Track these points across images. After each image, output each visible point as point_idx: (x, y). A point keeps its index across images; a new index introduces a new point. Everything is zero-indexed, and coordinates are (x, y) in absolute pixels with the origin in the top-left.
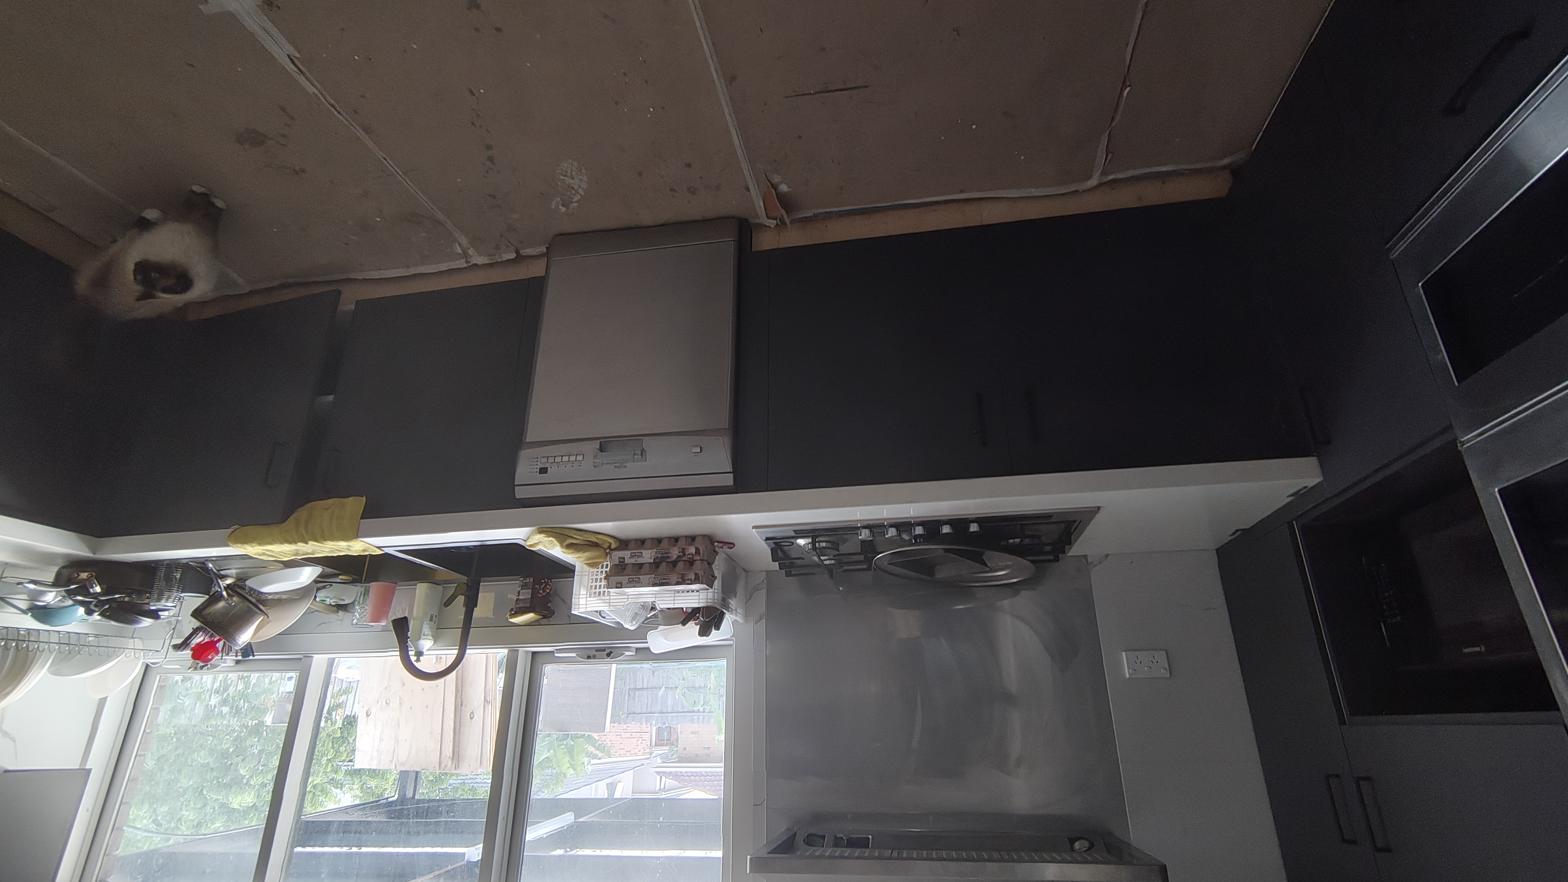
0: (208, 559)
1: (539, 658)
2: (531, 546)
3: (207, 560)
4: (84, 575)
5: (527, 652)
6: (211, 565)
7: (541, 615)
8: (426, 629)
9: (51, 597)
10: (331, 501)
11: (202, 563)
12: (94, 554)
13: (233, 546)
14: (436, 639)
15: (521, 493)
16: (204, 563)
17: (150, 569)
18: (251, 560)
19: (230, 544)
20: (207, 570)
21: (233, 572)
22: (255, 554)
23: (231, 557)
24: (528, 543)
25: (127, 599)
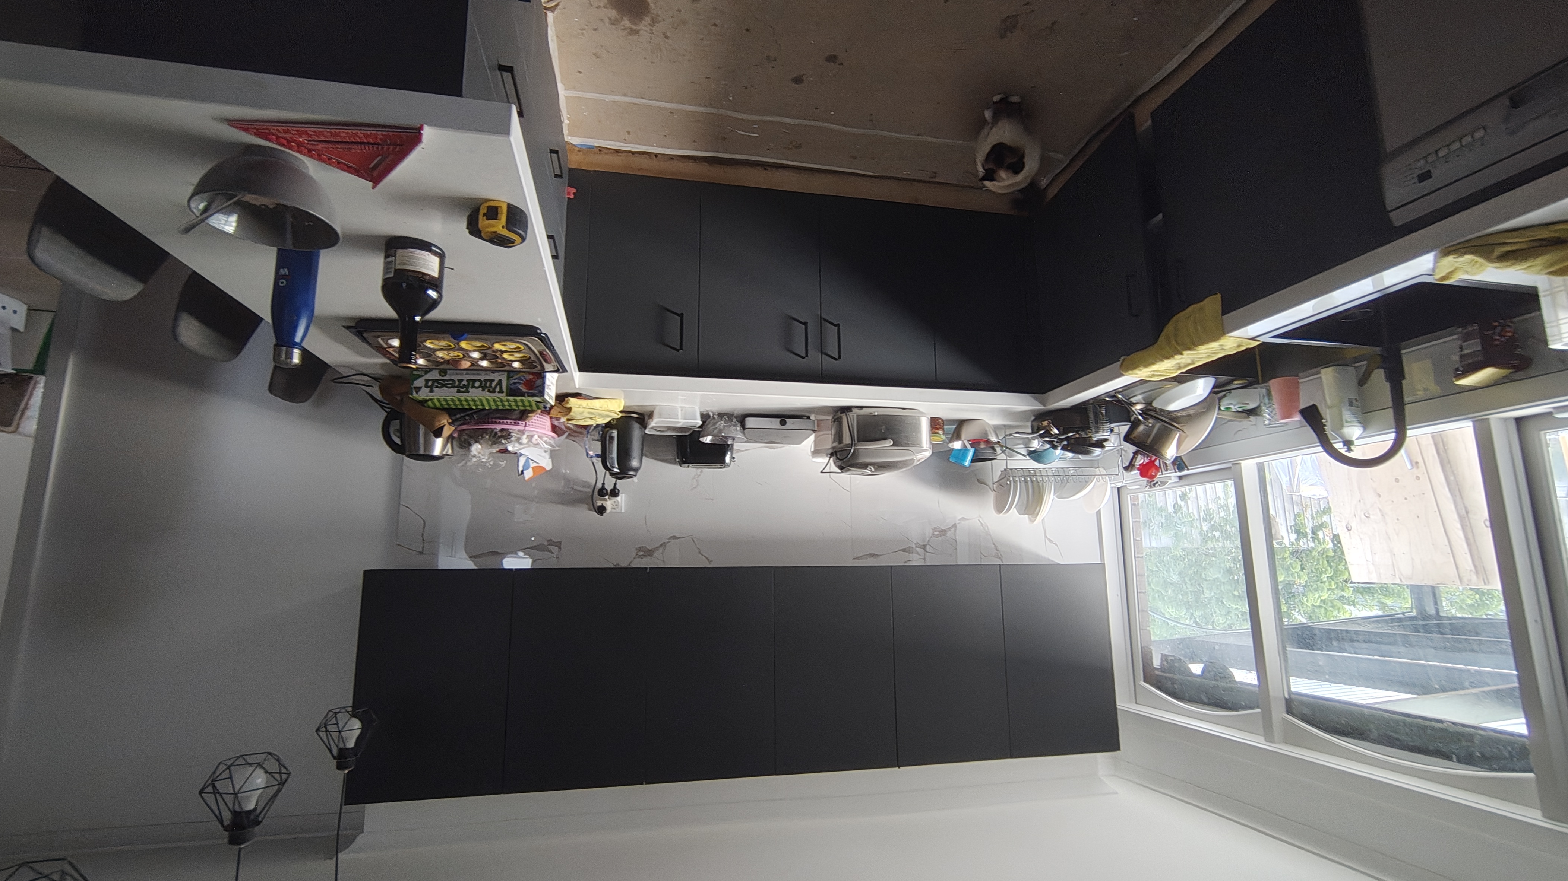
0: (1116, 391)
1: (1530, 426)
2: (1443, 278)
3: (1115, 393)
4: (1045, 423)
5: (1506, 420)
6: (1120, 396)
7: (1508, 368)
8: (1347, 415)
9: (1036, 444)
10: (1190, 309)
11: (1113, 395)
12: (1044, 406)
13: (1127, 374)
14: (1365, 424)
15: (1398, 218)
16: (1114, 396)
17: (1081, 408)
18: (1147, 384)
19: (1124, 373)
20: (1119, 401)
21: (1139, 398)
22: (1147, 377)
23: (1131, 386)
24: (1438, 276)
25: (1077, 436)
